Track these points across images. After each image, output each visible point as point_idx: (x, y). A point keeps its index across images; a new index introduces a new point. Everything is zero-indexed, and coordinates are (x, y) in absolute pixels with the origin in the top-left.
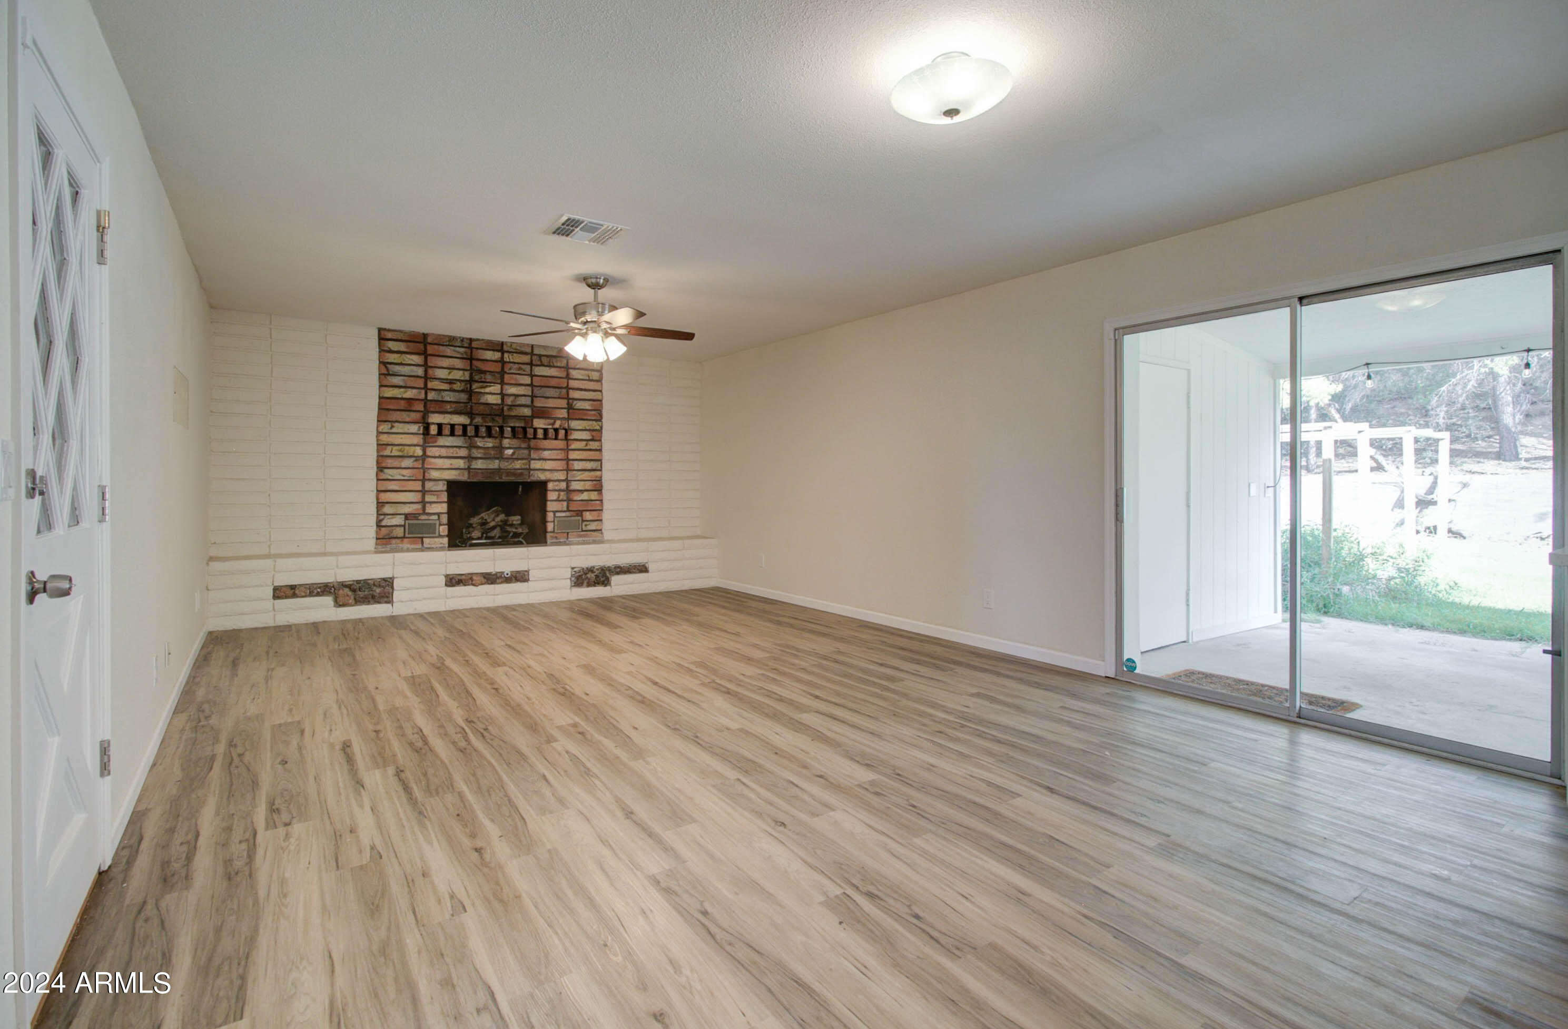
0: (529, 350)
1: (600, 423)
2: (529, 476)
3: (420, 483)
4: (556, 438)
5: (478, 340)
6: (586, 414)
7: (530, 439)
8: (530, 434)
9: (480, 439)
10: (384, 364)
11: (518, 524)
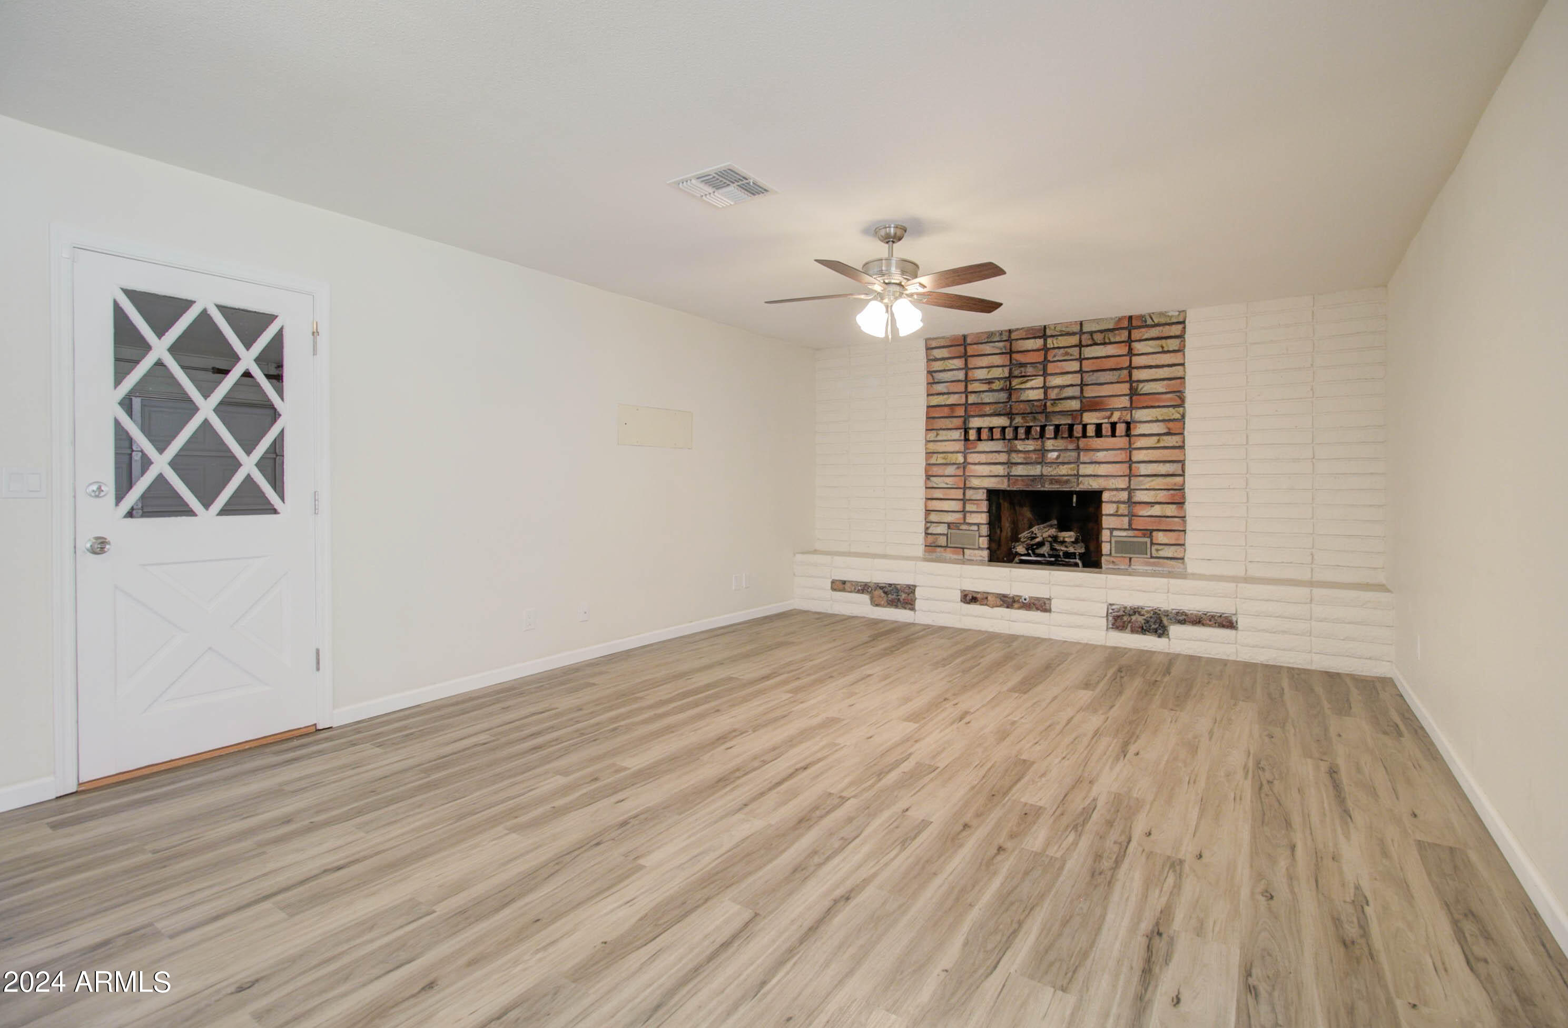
0: (1077, 329)
1: (1181, 409)
2: (1078, 484)
3: (961, 491)
4: (1113, 435)
5: (1017, 330)
6: (1158, 400)
7: (1078, 438)
8: (1077, 433)
9: (1020, 442)
10: (930, 373)
11: (1072, 542)
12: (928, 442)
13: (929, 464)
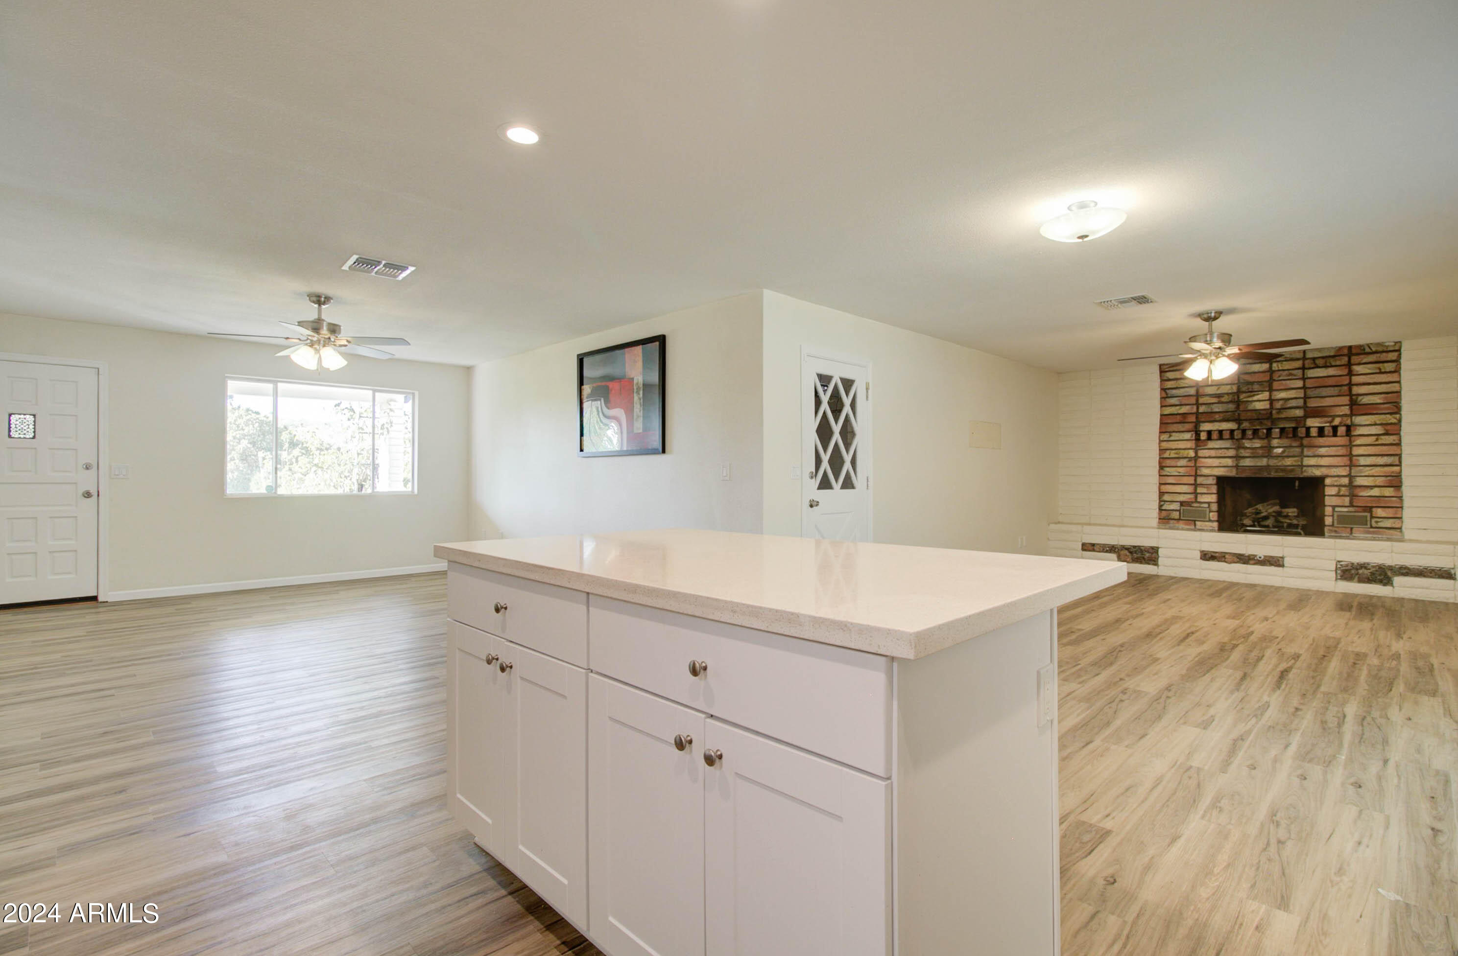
0: (1300, 357)
1: (1397, 416)
2: (1302, 472)
3: (1193, 478)
4: (1335, 435)
6: (1379, 409)
7: (1302, 438)
8: (1302, 433)
9: (1248, 441)
10: (1163, 390)
11: (1295, 516)
12: (1161, 441)
13: (1163, 458)
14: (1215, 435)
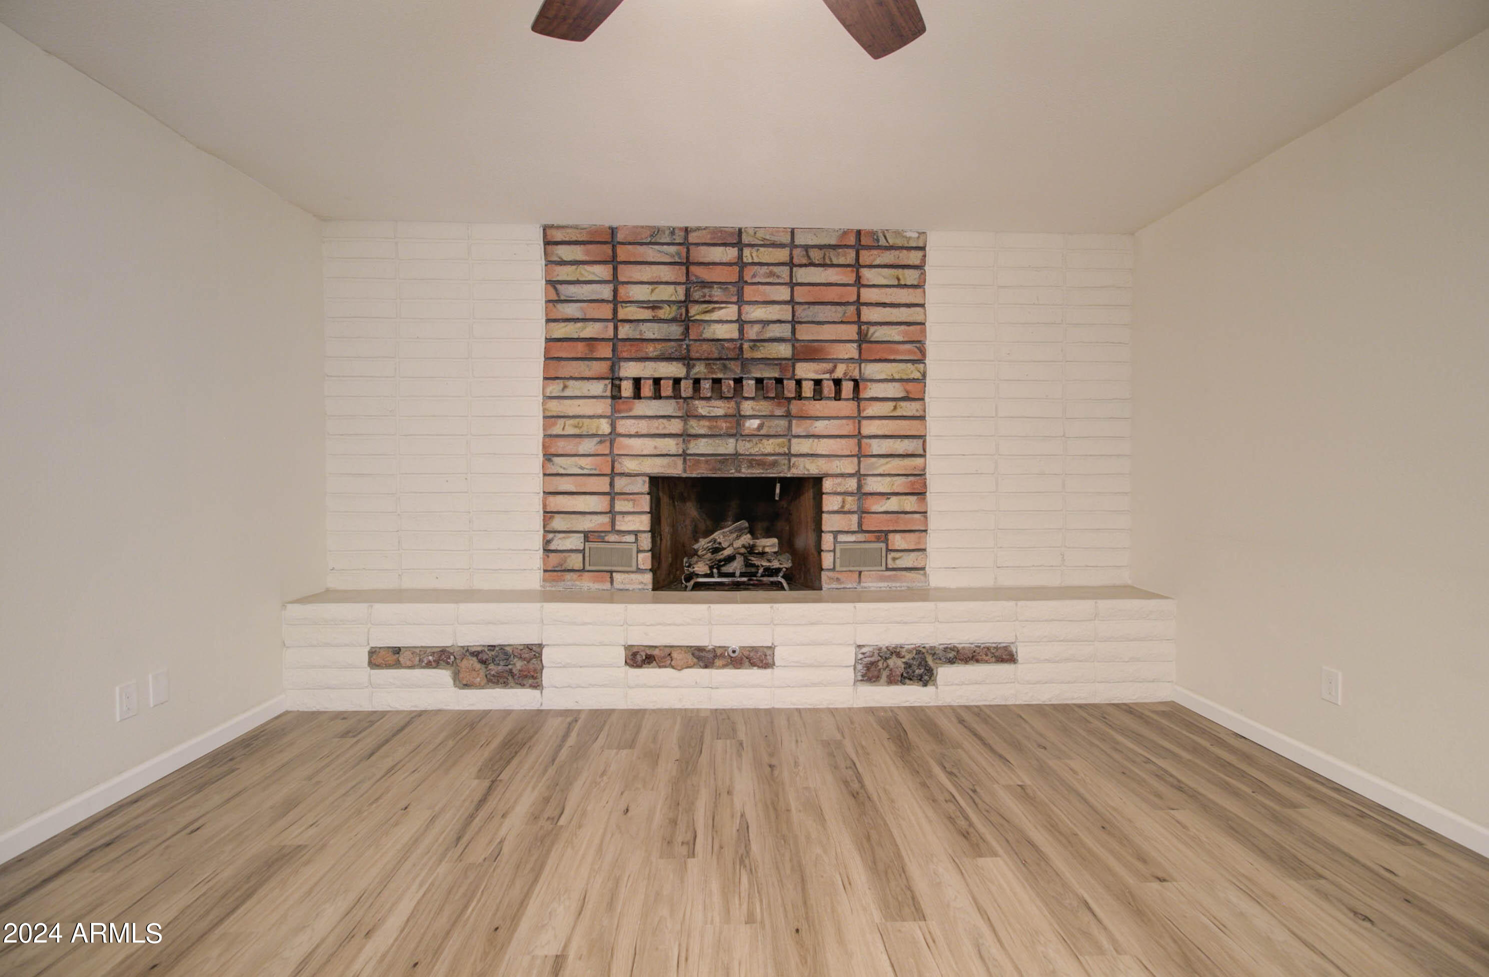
0: (786, 239)
1: (922, 366)
2: (789, 468)
3: (607, 480)
4: (838, 397)
5: (698, 229)
6: (897, 352)
7: (789, 400)
8: (789, 391)
9: (703, 403)
10: (552, 283)
11: (775, 553)
12: (548, 398)
13: (550, 436)
14: (647, 389)
